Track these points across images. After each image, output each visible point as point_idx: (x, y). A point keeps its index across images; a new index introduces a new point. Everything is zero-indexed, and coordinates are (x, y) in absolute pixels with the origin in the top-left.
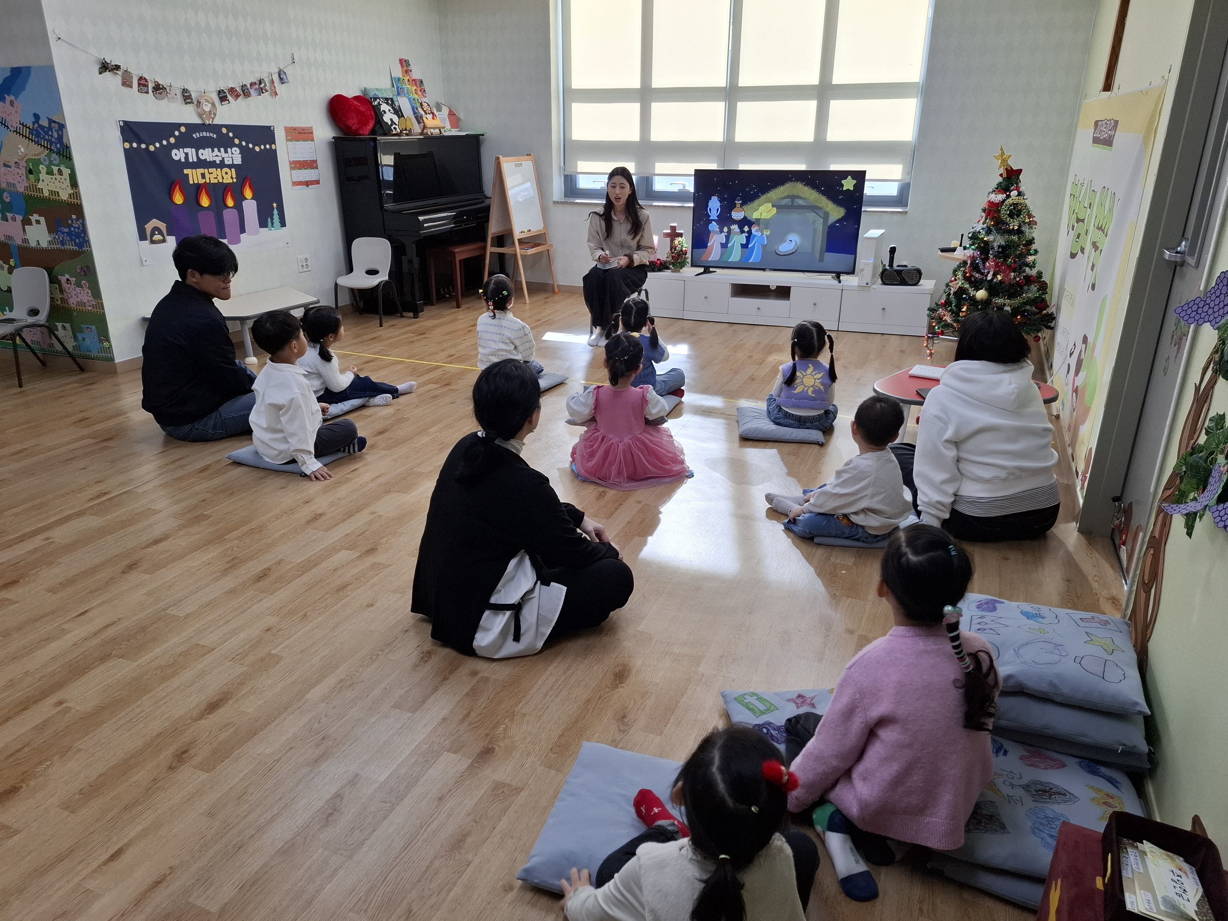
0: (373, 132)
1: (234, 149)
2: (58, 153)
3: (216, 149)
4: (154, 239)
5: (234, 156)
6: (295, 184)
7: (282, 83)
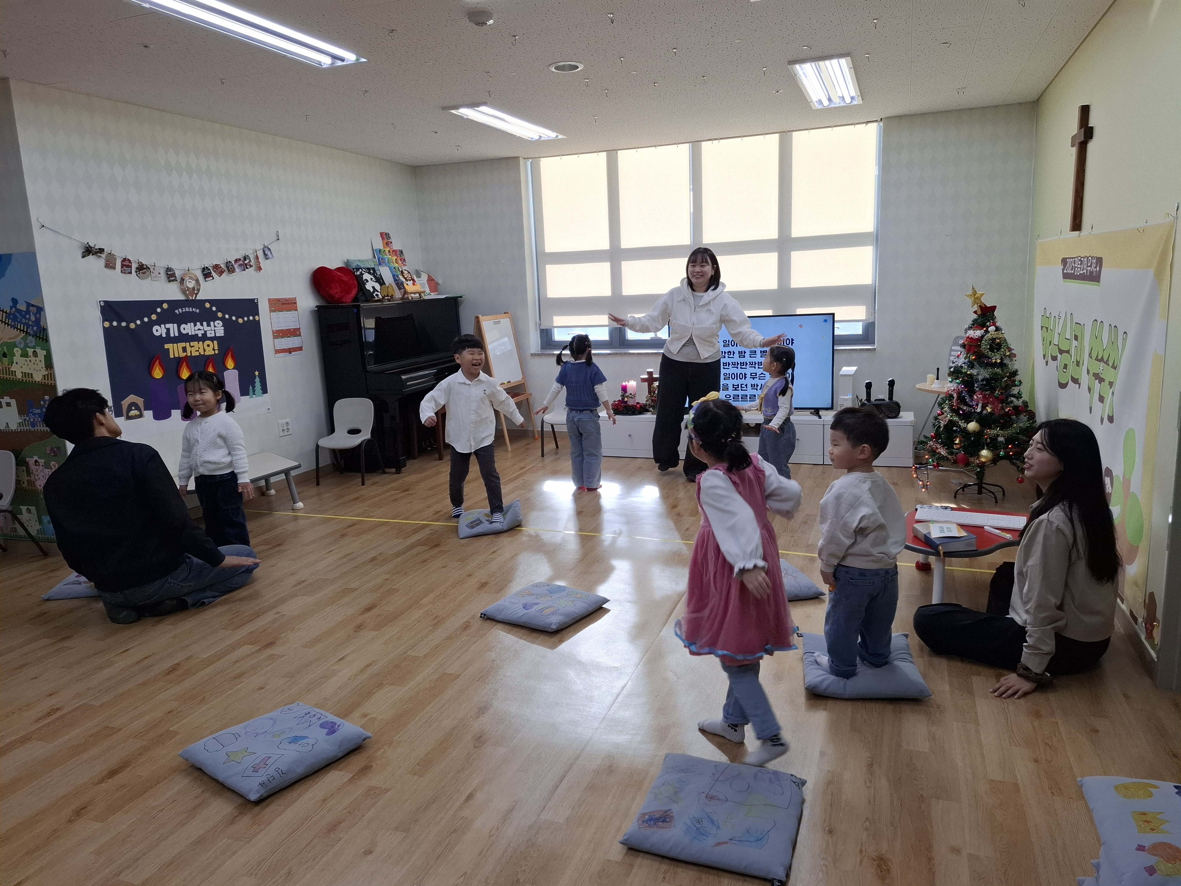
0: (356, 299)
1: (217, 322)
2: (35, 336)
3: (198, 324)
4: (130, 414)
5: (218, 329)
6: (277, 351)
7: (267, 259)
